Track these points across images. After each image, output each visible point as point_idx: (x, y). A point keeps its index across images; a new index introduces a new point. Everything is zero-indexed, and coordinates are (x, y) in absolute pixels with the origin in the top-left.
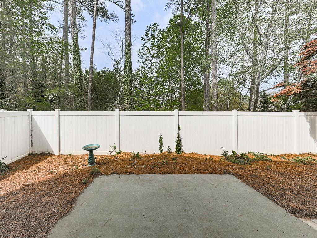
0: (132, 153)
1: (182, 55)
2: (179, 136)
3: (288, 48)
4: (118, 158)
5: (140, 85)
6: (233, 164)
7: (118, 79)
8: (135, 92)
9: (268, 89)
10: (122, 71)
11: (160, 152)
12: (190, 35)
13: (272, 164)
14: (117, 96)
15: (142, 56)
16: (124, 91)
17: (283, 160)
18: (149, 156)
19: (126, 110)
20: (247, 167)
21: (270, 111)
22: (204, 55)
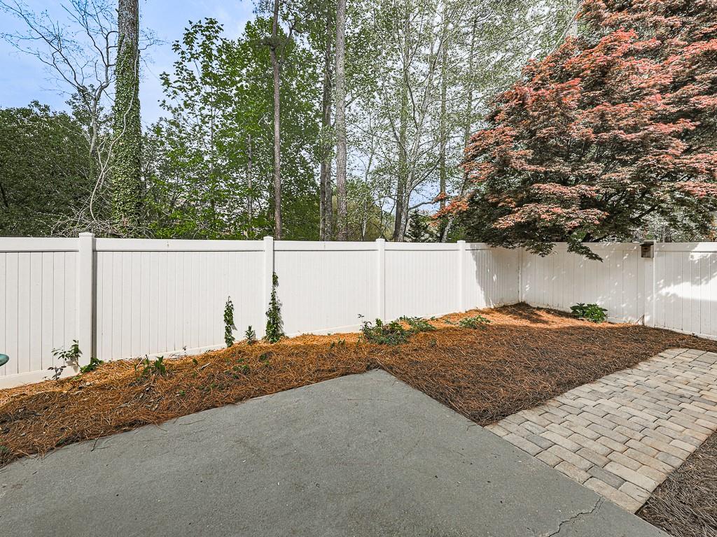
0: (140, 359)
1: (277, 114)
2: (273, 299)
3: (448, 137)
4: (88, 383)
5: (166, 170)
6: (379, 347)
7: (92, 145)
8: (148, 187)
9: (420, 205)
10: (104, 122)
11: (225, 345)
12: (291, 73)
13: (436, 335)
14: (88, 194)
15: (175, 92)
16: (114, 181)
17: (448, 325)
18: (194, 361)
19: (119, 237)
20: (403, 348)
21: (423, 241)
22: (320, 124)
